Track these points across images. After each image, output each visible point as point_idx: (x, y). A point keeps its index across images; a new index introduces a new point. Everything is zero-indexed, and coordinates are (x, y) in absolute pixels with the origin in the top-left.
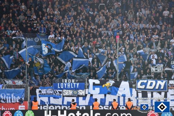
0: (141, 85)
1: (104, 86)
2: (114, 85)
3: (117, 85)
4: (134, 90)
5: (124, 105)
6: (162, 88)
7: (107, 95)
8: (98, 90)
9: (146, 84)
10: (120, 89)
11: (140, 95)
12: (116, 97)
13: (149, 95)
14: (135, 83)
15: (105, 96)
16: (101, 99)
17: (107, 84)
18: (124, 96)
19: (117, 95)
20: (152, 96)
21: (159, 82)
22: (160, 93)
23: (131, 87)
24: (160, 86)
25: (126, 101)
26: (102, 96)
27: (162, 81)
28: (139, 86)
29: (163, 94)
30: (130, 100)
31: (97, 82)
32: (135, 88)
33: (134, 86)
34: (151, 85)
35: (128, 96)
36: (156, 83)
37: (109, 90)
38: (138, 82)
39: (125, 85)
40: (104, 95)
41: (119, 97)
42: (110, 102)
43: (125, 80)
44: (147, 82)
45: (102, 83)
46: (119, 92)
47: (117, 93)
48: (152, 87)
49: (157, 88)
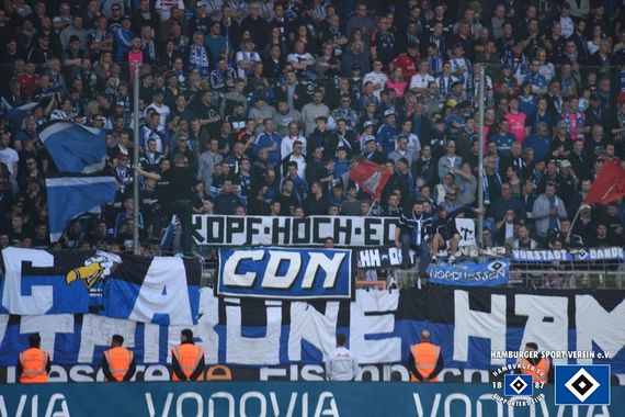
0: (237, 271)
1: (71, 276)
2: (117, 271)
3: (133, 272)
4: (206, 293)
5: (162, 361)
6: (329, 282)
7: (86, 318)
8: (44, 294)
9: (259, 267)
10: (143, 291)
11: (234, 315)
12: (125, 329)
13: (274, 315)
14: (213, 264)
15: (78, 321)
16: (60, 337)
17: (89, 268)
18: (162, 321)
19: (133, 316)
20: (286, 320)
21: (317, 259)
22: (320, 306)
23: (194, 280)
24: (320, 274)
25: (174, 341)
26: (65, 323)
27: (330, 256)
28: (230, 276)
29: (333, 309)
30: (188, 337)
31: (43, 259)
32: (212, 282)
33: (206, 274)
34: (282, 270)
35: (181, 320)
36: (305, 261)
37: (95, 293)
38: (225, 258)
39: (167, 270)
40: (70, 318)
41: (140, 326)
42: (99, 350)
43: (169, 252)
44: (266, 257)
45: (68, 259)
46: (138, 304)
47: (130, 306)
48: (285, 282)
49: (307, 282)
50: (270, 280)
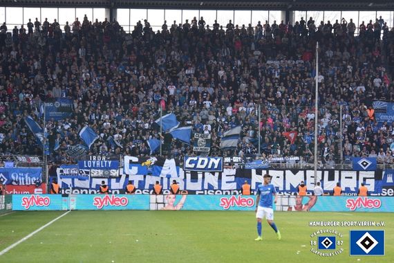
0: (190, 163)
1: (143, 164)
2: (156, 163)
3: (160, 163)
4: (181, 169)
5: (168, 189)
6: (216, 167)
7: (147, 176)
8: (135, 169)
9: (196, 162)
10: (163, 168)
11: (189, 176)
12: (158, 179)
13: (200, 176)
14: (182, 161)
15: (145, 177)
16: (140, 182)
17: (148, 162)
18: (169, 177)
19: (161, 176)
20: (203, 177)
21: (212, 160)
22: (213, 173)
23: (177, 165)
24: (213, 164)
25: (171, 183)
26: (141, 177)
27: (216, 159)
28: (187, 165)
29: (217, 174)
30: (175, 182)
31: (135, 159)
32: (182, 167)
33: (181, 164)
34: (202, 164)
35: (174, 177)
36: (209, 160)
37: (150, 169)
38: (186, 159)
39: (170, 164)
40: (142, 176)
41: (162, 178)
42: (150, 185)
43: (169, 158)
44: (198, 159)
45: (142, 160)
46: (163, 172)
47: (160, 173)
48: (203, 166)
49: (210, 167)
50: (199, 166)
